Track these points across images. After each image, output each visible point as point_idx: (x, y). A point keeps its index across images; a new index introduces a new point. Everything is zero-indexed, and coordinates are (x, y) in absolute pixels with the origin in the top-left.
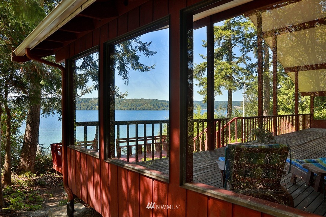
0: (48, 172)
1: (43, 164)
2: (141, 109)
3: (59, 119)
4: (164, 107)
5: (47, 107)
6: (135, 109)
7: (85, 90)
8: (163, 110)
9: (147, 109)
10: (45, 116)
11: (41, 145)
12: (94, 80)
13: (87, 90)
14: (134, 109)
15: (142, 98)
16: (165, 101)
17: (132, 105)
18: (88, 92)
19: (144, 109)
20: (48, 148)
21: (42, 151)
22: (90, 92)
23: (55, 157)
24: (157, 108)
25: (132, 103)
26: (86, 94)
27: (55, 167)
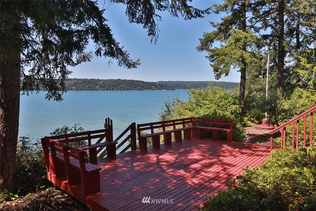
0: (39, 187)
1: (29, 171)
2: (118, 89)
3: (47, 98)
4: (141, 87)
5: (28, 79)
6: (112, 89)
7: (82, 57)
8: (139, 90)
9: (124, 90)
10: (26, 93)
11: (23, 138)
12: (96, 41)
13: (84, 56)
14: (110, 90)
15: (118, 79)
16: (141, 81)
17: (109, 86)
18: (85, 60)
19: (121, 90)
20: (36, 144)
21: (25, 147)
22: (89, 60)
23: (51, 160)
24: (134, 89)
25: (109, 84)
26: (82, 63)
27: (51, 177)
